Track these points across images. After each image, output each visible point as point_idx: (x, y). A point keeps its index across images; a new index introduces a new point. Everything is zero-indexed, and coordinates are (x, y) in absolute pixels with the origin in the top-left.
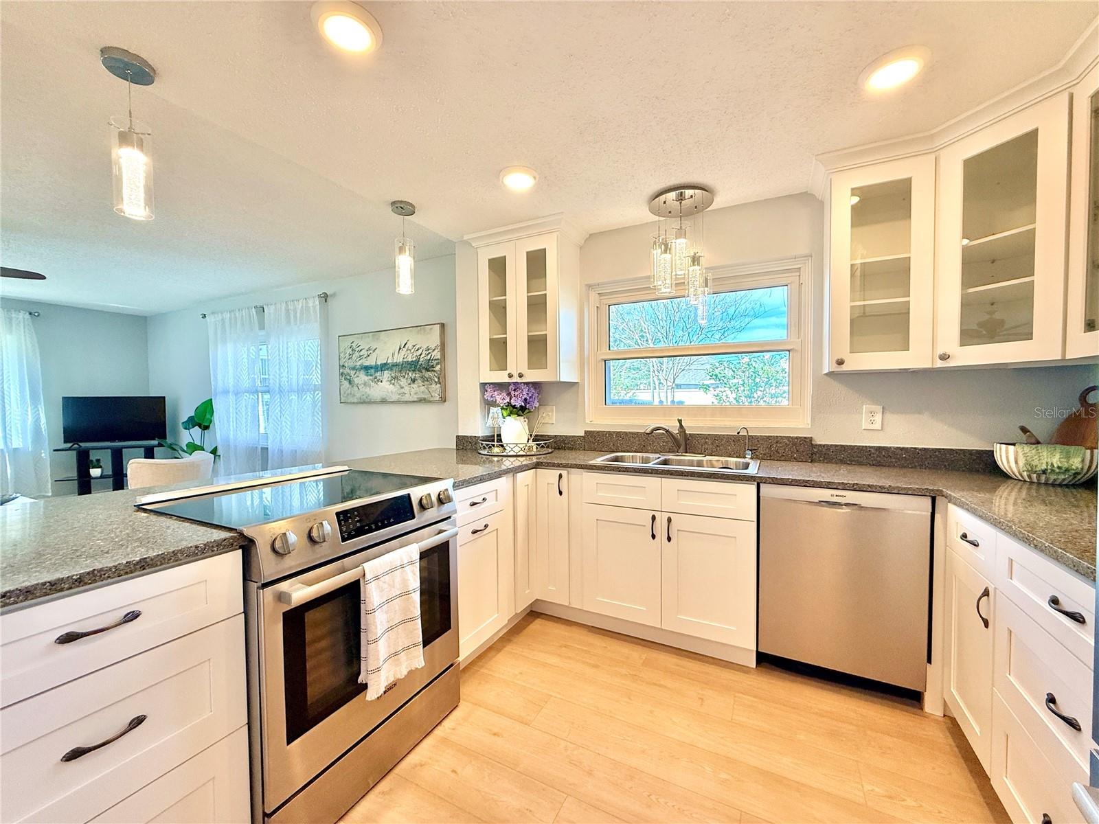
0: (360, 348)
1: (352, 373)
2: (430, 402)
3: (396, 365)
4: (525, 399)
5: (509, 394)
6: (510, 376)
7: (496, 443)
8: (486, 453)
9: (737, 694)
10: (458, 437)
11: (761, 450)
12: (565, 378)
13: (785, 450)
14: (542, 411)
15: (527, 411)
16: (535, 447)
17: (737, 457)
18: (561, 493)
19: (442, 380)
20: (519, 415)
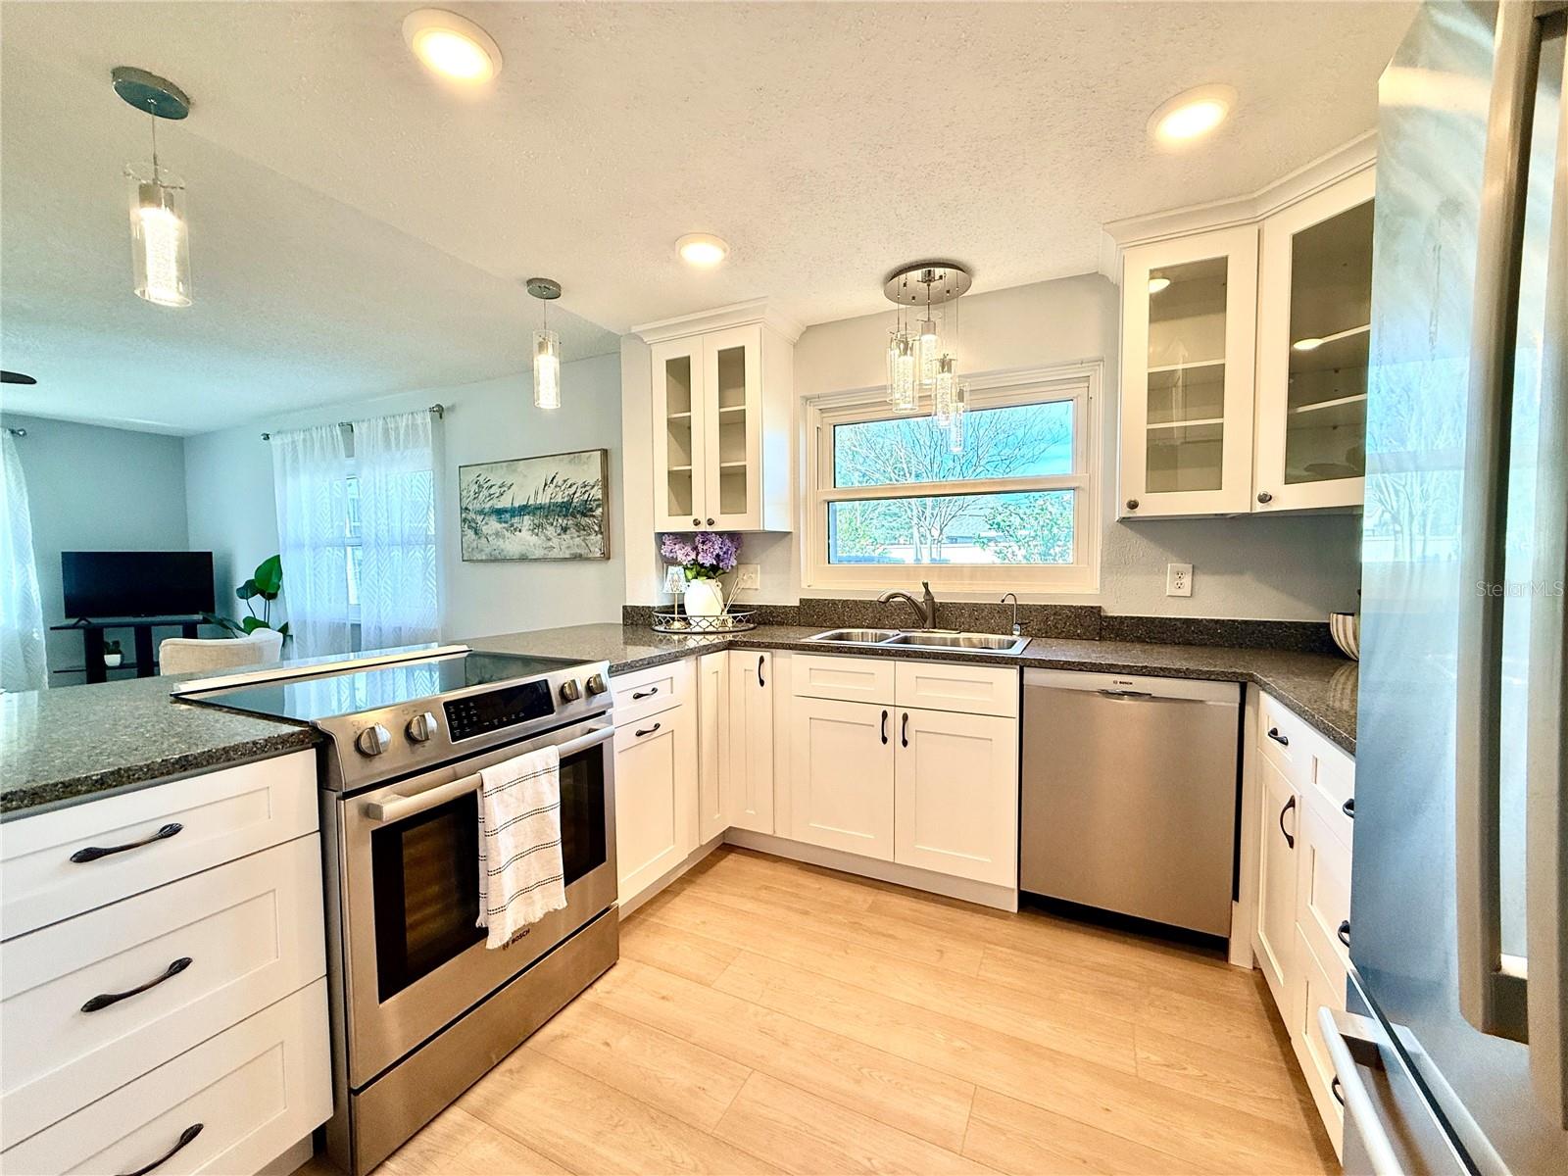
0: (489, 484)
1: (479, 518)
2: (588, 559)
3: (540, 507)
4: (718, 556)
5: (695, 548)
6: (697, 523)
7: (676, 616)
8: (662, 629)
9: (987, 945)
10: (625, 607)
11: (1035, 625)
12: (771, 526)
13: (1065, 624)
14: (742, 570)
15: (720, 571)
16: (730, 620)
17: (1003, 634)
18: (762, 683)
19: (604, 529)
20: (709, 578)
